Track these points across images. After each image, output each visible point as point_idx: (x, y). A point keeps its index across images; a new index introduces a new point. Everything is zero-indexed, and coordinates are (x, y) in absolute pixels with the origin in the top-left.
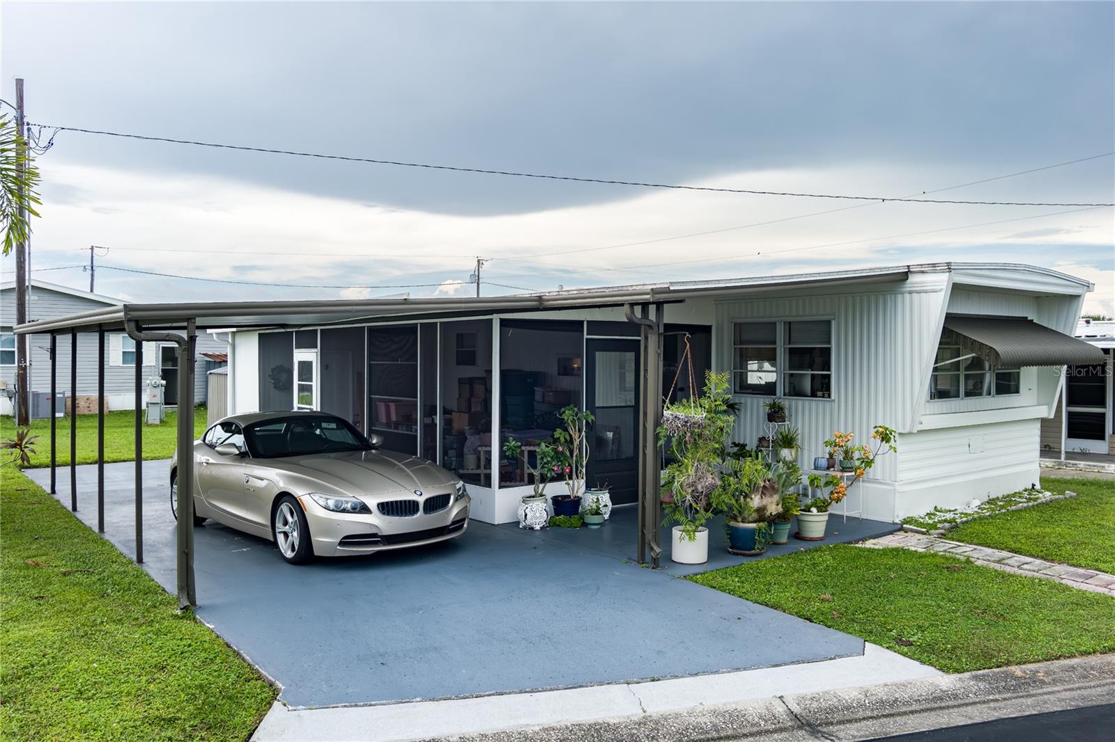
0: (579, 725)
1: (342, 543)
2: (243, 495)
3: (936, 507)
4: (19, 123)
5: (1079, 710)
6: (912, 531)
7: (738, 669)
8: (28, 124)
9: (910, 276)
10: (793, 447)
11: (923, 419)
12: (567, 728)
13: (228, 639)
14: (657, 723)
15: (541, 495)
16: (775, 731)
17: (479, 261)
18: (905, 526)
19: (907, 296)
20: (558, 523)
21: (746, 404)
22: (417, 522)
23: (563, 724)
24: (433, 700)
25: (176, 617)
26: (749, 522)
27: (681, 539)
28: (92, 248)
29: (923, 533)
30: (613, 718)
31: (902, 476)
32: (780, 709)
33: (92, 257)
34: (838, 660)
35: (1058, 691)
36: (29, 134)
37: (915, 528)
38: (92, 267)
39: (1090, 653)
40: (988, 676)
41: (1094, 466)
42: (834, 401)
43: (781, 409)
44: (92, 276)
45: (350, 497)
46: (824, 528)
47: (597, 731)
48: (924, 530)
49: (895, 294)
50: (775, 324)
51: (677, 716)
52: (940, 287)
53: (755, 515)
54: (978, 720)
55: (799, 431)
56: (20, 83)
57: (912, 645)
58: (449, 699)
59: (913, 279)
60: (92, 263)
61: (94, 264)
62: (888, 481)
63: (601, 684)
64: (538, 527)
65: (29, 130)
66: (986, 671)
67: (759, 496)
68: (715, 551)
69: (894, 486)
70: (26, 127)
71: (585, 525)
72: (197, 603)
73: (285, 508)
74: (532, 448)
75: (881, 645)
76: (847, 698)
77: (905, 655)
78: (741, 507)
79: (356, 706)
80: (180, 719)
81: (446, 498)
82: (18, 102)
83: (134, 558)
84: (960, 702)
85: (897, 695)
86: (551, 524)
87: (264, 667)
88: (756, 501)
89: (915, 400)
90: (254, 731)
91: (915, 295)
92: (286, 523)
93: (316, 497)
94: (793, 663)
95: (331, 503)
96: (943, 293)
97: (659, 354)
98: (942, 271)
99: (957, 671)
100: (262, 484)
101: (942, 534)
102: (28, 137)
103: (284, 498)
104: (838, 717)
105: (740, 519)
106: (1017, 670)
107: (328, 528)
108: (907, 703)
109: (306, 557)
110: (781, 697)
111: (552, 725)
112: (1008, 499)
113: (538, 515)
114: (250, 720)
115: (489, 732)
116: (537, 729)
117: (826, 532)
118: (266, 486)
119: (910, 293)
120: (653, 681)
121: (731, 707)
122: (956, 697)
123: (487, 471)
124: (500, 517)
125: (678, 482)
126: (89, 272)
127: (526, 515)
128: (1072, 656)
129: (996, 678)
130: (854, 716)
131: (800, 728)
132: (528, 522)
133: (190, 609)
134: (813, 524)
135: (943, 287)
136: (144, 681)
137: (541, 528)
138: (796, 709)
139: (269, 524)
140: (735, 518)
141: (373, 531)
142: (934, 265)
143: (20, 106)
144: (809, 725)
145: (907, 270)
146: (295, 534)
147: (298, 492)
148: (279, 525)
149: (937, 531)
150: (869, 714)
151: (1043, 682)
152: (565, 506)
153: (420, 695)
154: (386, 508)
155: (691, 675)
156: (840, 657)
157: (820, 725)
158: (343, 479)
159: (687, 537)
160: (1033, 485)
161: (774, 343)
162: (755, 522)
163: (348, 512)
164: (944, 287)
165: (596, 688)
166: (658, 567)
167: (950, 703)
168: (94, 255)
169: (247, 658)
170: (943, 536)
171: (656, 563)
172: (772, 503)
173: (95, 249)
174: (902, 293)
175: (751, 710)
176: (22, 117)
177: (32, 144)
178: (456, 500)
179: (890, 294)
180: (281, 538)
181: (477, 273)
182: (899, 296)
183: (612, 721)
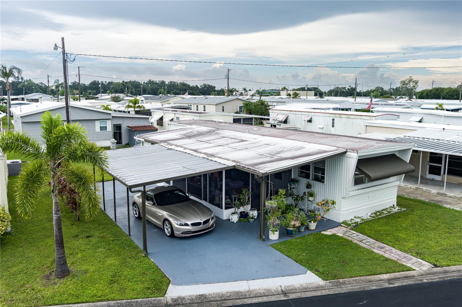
0: (234, 292)
1: (182, 234)
2: (155, 215)
3: (355, 216)
4: (64, 53)
5: (349, 293)
6: (344, 226)
7: (274, 277)
8: (66, 54)
9: (347, 152)
10: (313, 197)
11: (349, 193)
12: (232, 292)
13: (157, 265)
14: (251, 291)
15: (237, 213)
16: (277, 295)
17: (228, 69)
18: (342, 224)
20: (241, 220)
21: (301, 180)
22: (201, 227)
23: (231, 291)
24: (204, 284)
25: (143, 257)
26: (291, 228)
27: (271, 234)
28: (79, 67)
29: (346, 227)
30: (242, 290)
31: (342, 209)
32: (280, 289)
33: (79, 71)
34: (299, 275)
35: (348, 287)
36: (67, 57)
37: (344, 225)
38: (79, 75)
39: (362, 276)
40: (333, 282)
41: (428, 190)
42: (325, 184)
43: (310, 185)
44: (79, 78)
45: (184, 221)
46: (315, 227)
47: (238, 293)
48: (347, 226)
51: (256, 290)
53: (292, 227)
54: (323, 294)
55: (316, 193)
56: (63, 39)
57: (319, 271)
58: (207, 284)
60: (79, 73)
61: (80, 74)
62: (338, 210)
63: (241, 280)
64: (235, 222)
65: (67, 55)
66: (334, 280)
67: (294, 221)
68: (280, 236)
69: (340, 212)
70: (66, 55)
71: (249, 221)
72: (148, 252)
73: (167, 222)
74: (235, 196)
75: (311, 271)
76: (296, 287)
77: (316, 274)
78: (289, 224)
79: (187, 285)
80: (151, 288)
81: (209, 220)
82: (62, 46)
83: (128, 233)
84: (323, 288)
85: (308, 286)
86: (239, 221)
87: (166, 274)
88: (293, 223)
89: (347, 189)
90: (166, 291)
91: (348, 159)
92: (167, 226)
93: (175, 221)
94: (288, 276)
95: (179, 223)
96: (355, 159)
97: (265, 187)
98: (356, 153)
99: (326, 280)
100: (160, 214)
101: (352, 228)
102: (67, 58)
103: (166, 220)
104: (292, 291)
105: (288, 227)
106: (341, 280)
107: (178, 230)
108: (310, 288)
109: (172, 235)
110: (281, 286)
111: (229, 291)
112: (381, 212)
113: (235, 219)
114: (165, 288)
115: (215, 293)
116: (225, 292)
117: (316, 228)
118: (161, 215)
119: (347, 157)
120: (253, 280)
121: (268, 288)
122: (322, 287)
123: (221, 202)
124: (225, 218)
125: (269, 222)
126: (78, 77)
127: (232, 219)
128: (357, 277)
129: (335, 282)
130: (296, 292)
131: (283, 294)
132: (233, 221)
133: (146, 255)
134: (312, 226)
136: (141, 277)
137: (236, 222)
138: (283, 289)
139: (162, 225)
140: (287, 227)
141: (190, 230)
143: (63, 48)
144: (285, 293)
145: (346, 151)
146: (170, 230)
147: (171, 220)
148: (165, 226)
149: (350, 227)
150: (300, 291)
151: (346, 284)
152: (244, 215)
153: (201, 283)
154: (193, 225)
155: (263, 279)
156: (300, 274)
157: (287, 293)
158: (181, 216)
159: (273, 234)
160: (394, 205)
162: (292, 228)
163: (183, 226)
164: (356, 158)
165: (240, 282)
166: (264, 241)
167: (321, 289)
168: (80, 70)
169: (162, 271)
170: (352, 229)
171: (264, 240)
172: (297, 223)
173: (80, 68)
174: (345, 157)
175: (273, 289)
176: (64, 51)
177: (68, 60)
178: (212, 220)
179: (342, 158)
180: (166, 230)
181: (227, 75)
183: (241, 291)
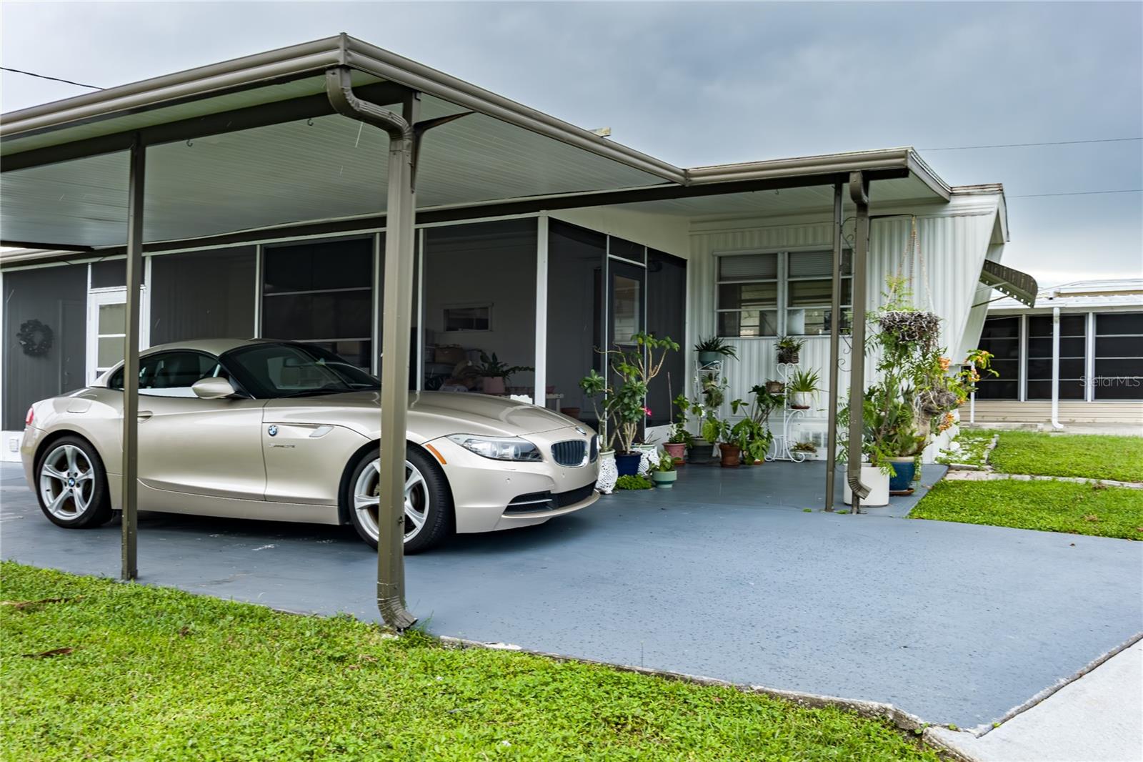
1: (509, 510)
9: (952, 198)
19: (949, 220)
20: (621, 485)
22: (584, 472)
45: (510, 438)
49: (934, 218)
50: (775, 255)
52: (989, 210)
59: (955, 201)
64: (609, 491)
86: (617, 487)
91: (958, 219)
93: (463, 440)
96: (993, 216)
98: (993, 193)
107: (485, 486)
119: (953, 216)
135: (992, 210)
139: (334, 497)
142: (983, 187)
148: (362, 495)
154: (563, 453)
161: (775, 277)
162: (912, 455)
164: (994, 210)
166: (860, 510)
171: (858, 507)
174: (943, 217)
179: (928, 219)
180: (365, 517)
182: (939, 221)
